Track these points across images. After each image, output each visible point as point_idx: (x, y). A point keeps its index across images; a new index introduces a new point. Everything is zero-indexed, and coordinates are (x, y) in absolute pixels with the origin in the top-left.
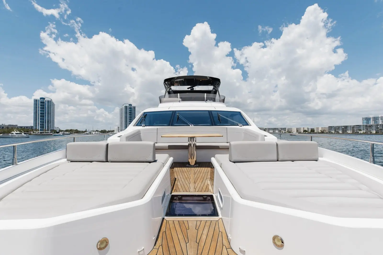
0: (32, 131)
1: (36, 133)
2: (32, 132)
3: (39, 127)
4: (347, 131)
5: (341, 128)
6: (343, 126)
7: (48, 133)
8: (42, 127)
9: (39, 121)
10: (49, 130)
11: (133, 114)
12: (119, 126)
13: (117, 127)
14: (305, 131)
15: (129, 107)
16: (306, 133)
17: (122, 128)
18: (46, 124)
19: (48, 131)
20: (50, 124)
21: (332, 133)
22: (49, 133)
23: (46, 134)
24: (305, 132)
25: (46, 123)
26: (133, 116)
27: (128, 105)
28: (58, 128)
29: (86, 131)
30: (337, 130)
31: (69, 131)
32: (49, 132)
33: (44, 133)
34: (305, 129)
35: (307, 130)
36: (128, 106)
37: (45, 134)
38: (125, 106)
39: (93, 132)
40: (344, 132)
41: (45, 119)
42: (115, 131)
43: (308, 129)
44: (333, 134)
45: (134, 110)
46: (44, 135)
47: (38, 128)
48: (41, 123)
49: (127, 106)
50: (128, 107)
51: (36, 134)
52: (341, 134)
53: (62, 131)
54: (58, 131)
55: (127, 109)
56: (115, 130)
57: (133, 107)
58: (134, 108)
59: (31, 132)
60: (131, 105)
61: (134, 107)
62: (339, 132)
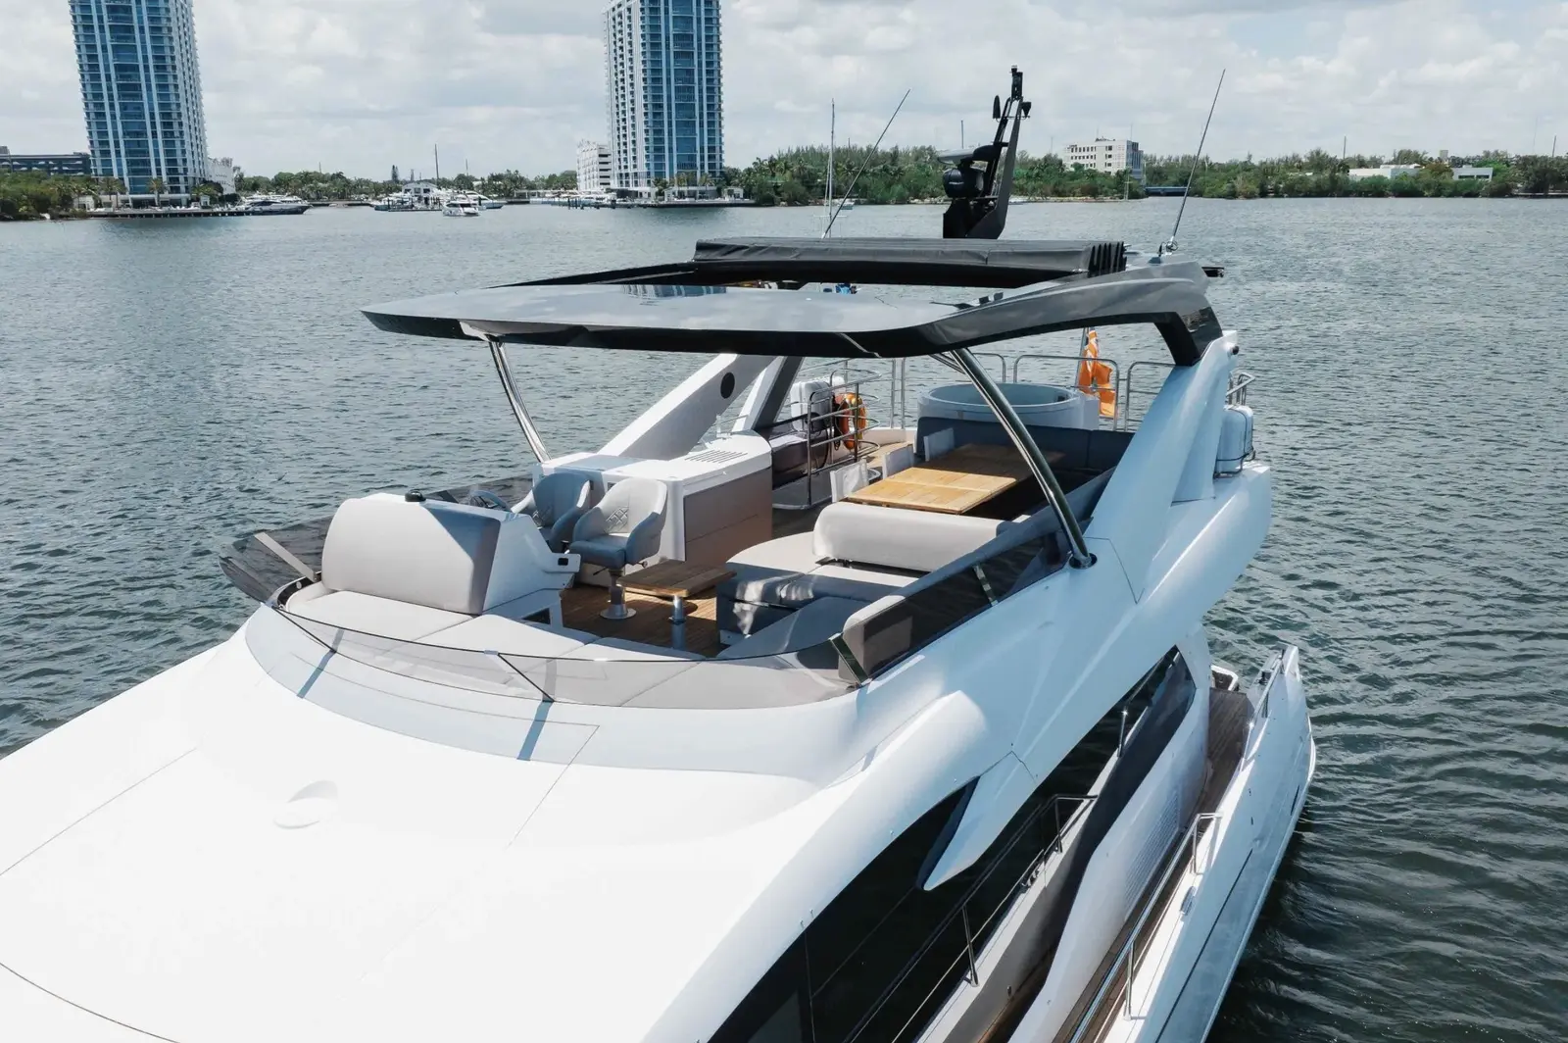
0: (90, 194)
1: (114, 204)
2: (89, 200)
3: (120, 167)
7: (176, 203)
8: (139, 165)
9: (115, 127)
10: (183, 189)
11: (699, 46)
12: (611, 147)
13: (596, 153)
17: (631, 163)
18: (156, 144)
19: (177, 190)
20: (183, 143)
22: (184, 202)
23: (165, 209)
25: (154, 134)
28: (227, 162)
29: (394, 185)
31: (293, 184)
32: (183, 196)
33: (152, 203)
37: (159, 210)
39: (443, 192)
41: (146, 107)
42: (582, 185)
46: (158, 215)
47: (120, 171)
48: (128, 139)
51: (111, 210)
53: (255, 185)
54: (229, 189)
56: (581, 178)
59: (82, 200)
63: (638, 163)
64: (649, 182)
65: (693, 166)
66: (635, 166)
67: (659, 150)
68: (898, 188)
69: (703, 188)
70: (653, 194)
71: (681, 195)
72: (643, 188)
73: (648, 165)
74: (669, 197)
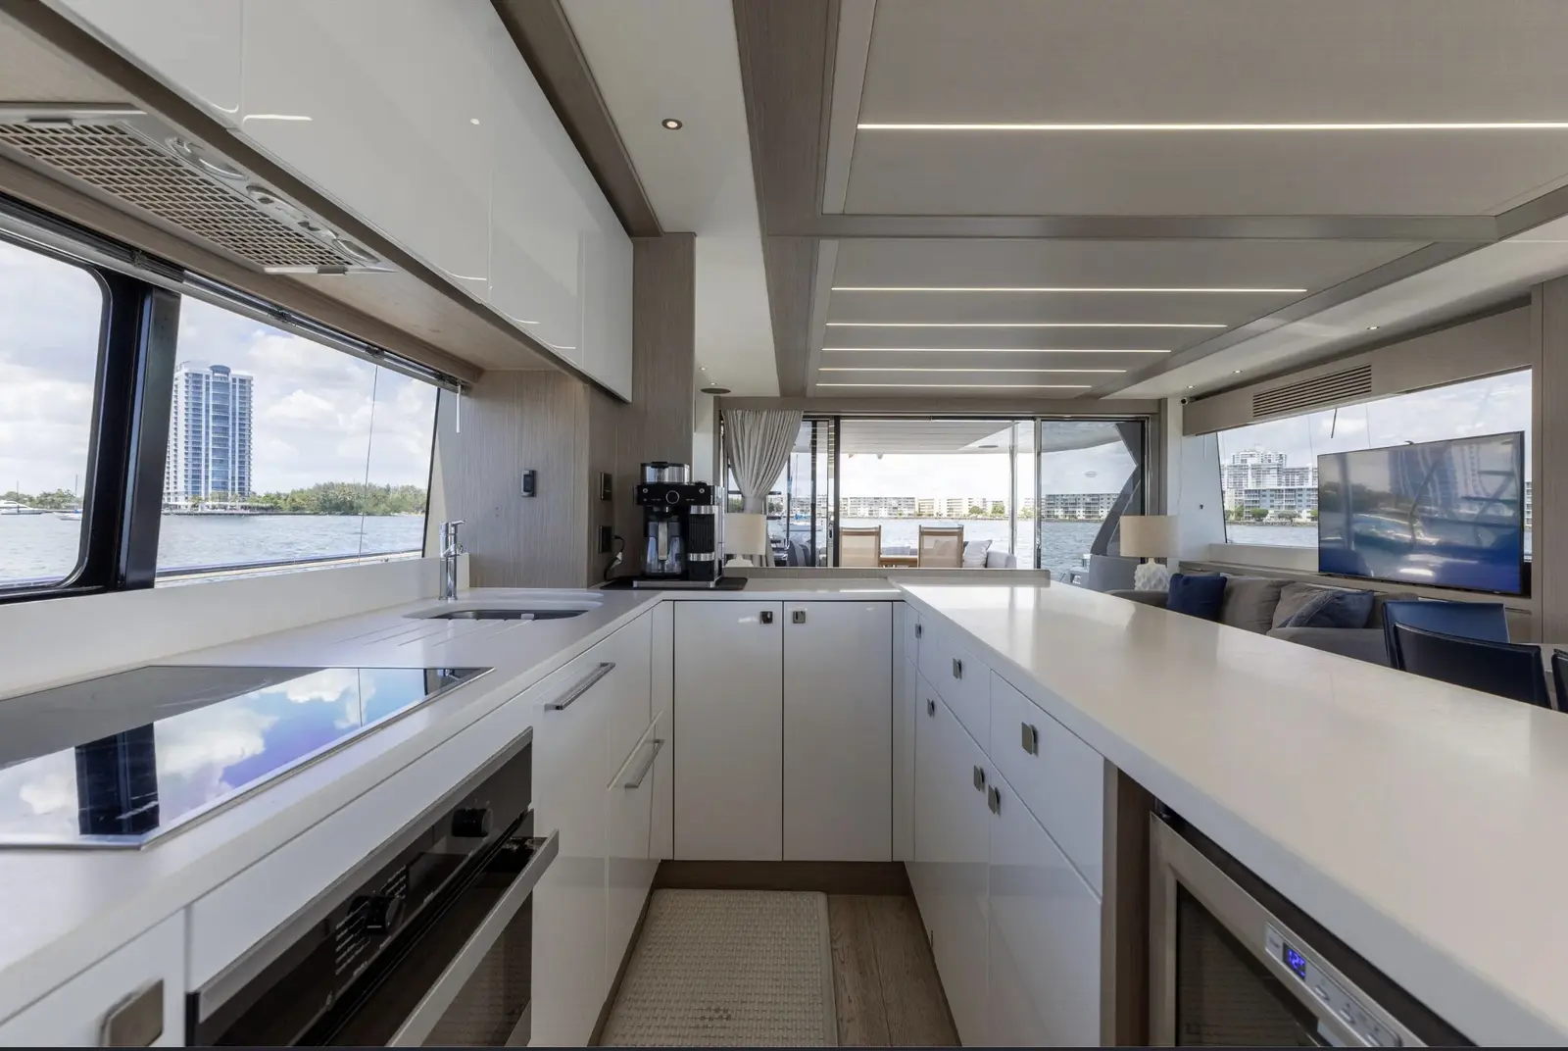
4: (1097, 512)
5: (1081, 501)
6: (1089, 495)
14: (975, 510)
15: (211, 380)
16: (980, 516)
21: (1057, 517)
24: (974, 515)
26: (234, 424)
27: (209, 371)
30: (1070, 509)
34: (975, 504)
35: (981, 507)
36: (207, 377)
38: (187, 374)
40: (1089, 517)
43: (984, 501)
44: (1061, 521)
45: (246, 398)
49: (200, 376)
50: (204, 380)
52: (1082, 521)
55: (200, 388)
57: (237, 384)
58: (240, 387)
60: (226, 370)
61: (242, 381)
62: (1077, 514)
63: (179, 485)
64: (186, 498)
65: (226, 488)
66: (175, 488)
67: (196, 477)
68: (383, 506)
69: (233, 504)
70: (189, 507)
71: (214, 507)
72: (181, 502)
73: (186, 487)
74: (204, 508)
